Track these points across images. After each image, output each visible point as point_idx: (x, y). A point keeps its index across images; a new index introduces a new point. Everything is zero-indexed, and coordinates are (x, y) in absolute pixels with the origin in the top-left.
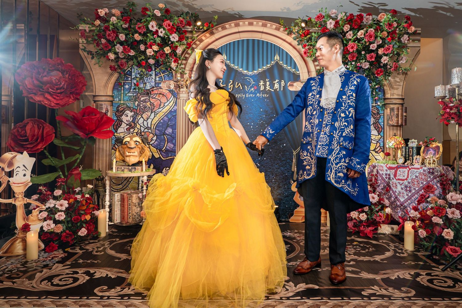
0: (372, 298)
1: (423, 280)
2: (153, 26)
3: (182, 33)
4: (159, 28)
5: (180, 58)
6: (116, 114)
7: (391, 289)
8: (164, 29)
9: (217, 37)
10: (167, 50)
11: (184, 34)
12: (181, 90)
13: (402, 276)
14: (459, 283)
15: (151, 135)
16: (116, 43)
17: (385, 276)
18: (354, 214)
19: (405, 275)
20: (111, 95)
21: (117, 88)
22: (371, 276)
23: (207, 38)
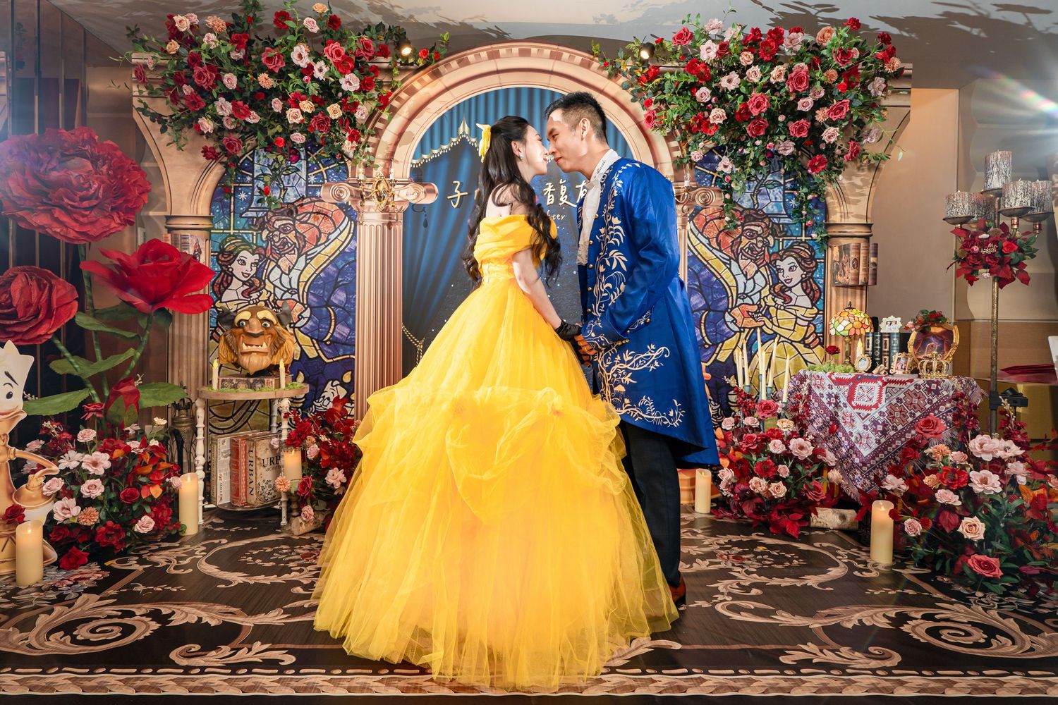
0: (803, 671)
1: (917, 629)
2: (300, 56)
3: (368, 73)
4: (315, 61)
5: (363, 131)
6: (218, 260)
7: (845, 651)
8: (327, 63)
9: (448, 84)
10: (334, 111)
11: (373, 75)
12: (367, 203)
13: (867, 620)
14: (998, 636)
15: (299, 307)
16: (218, 94)
17: (831, 622)
18: (758, 484)
19: (876, 618)
20: (207, 214)
21: (221, 201)
22: (800, 622)
23: (425, 86)
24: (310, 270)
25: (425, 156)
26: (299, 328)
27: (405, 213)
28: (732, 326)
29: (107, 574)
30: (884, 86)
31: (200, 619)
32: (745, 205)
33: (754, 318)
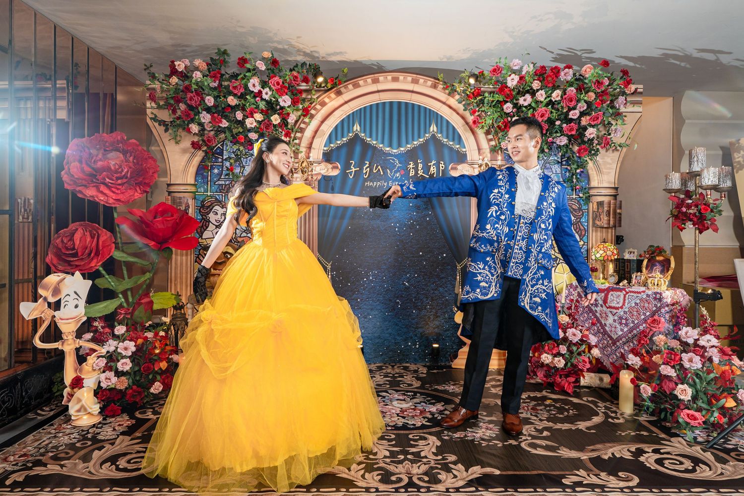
0: (577, 489)
1: (649, 460)
2: (254, 85)
4: (263, 88)
5: (292, 129)
6: (200, 211)
7: (603, 475)
8: (270, 89)
9: (347, 99)
10: (276, 119)
11: (299, 94)
12: (295, 175)
13: (617, 453)
14: (700, 465)
16: (202, 109)
17: (594, 455)
18: (546, 358)
19: (623, 452)
20: (193, 183)
21: (202, 174)
22: (574, 455)
23: (332, 101)
25: (332, 145)
27: (319, 181)
29: (134, 421)
30: (625, 102)
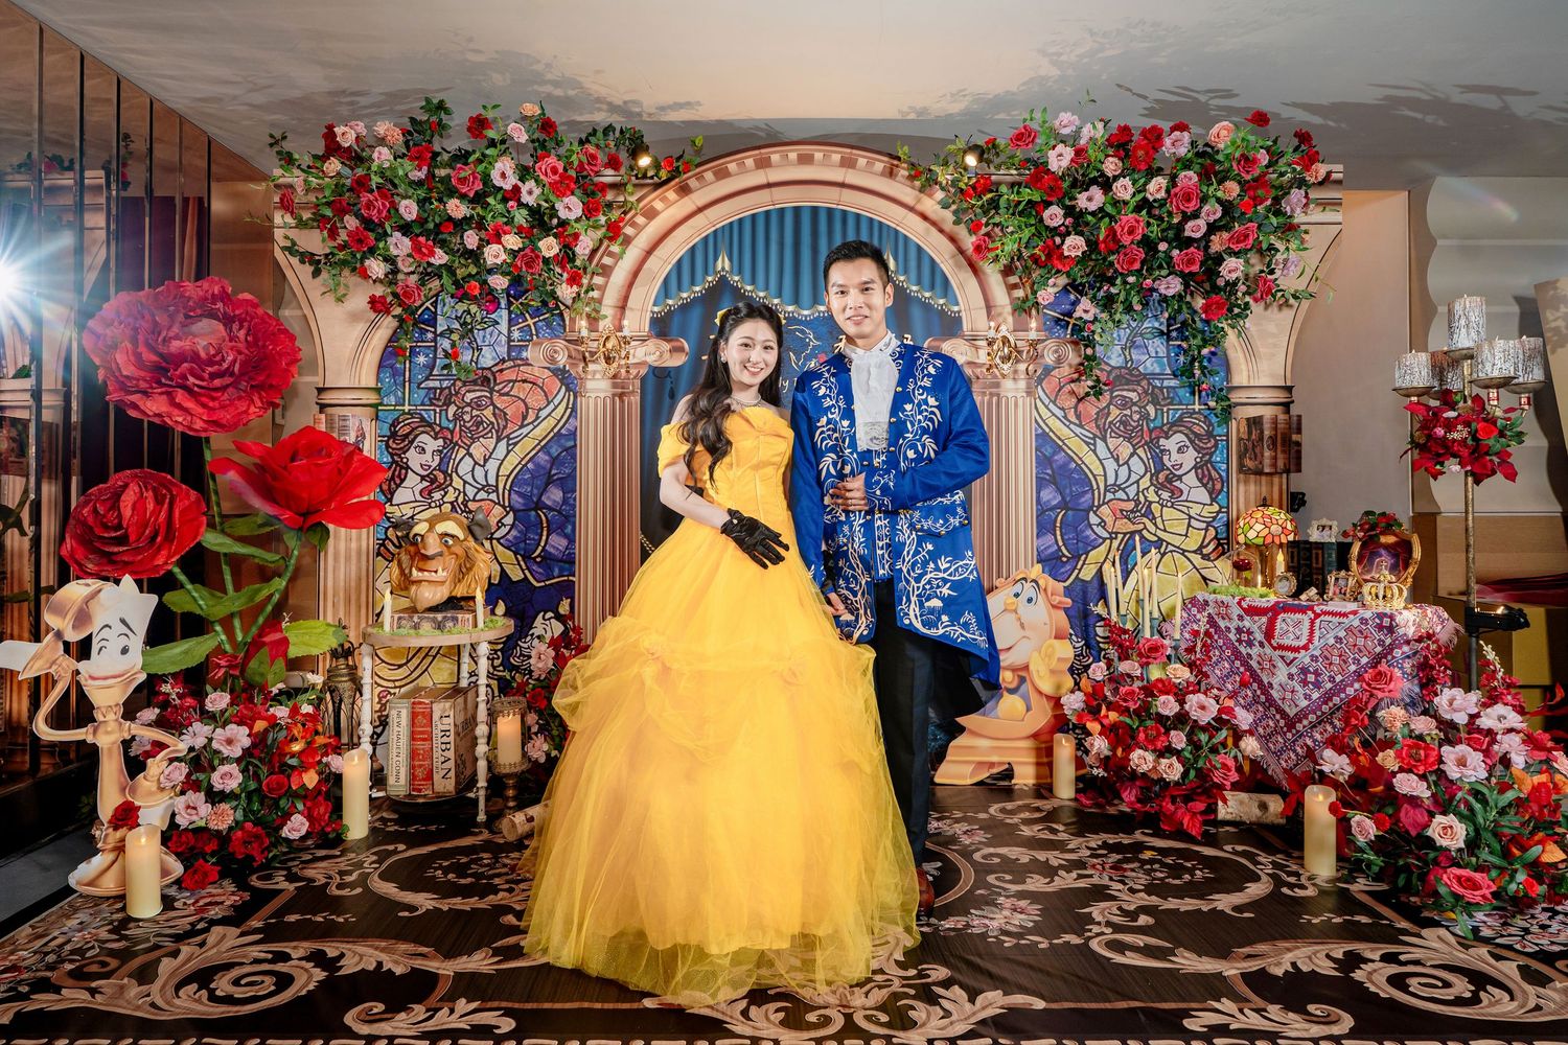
0: (1217, 1041)
1: (1375, 977)
2: (503, 175)
3: (593, 193)
4: (522, 179)
5: (585, 269)
6: (388, 446)
7: (1274, 1010)
8: (538, 182)
9: (701, 203)
10: (549, 247)
11: (600, 194)
12: (592, 367)
13: (1305, 964)
14: (1489, 988)
15: (498, 510)
16: (392, 227)
17: (1253, 966)
18: (1142, 760)
19: (1316, 960)
20: (373, 385)
21: (392, 367)
22: (1209, 967)
23: (669, 206)
24: (513, 460)
25: (670, 302)
26: (498, 540)
27: (643, 380)
28: (1099, 530)
29: (247, 896)
30: (1304, 201)
31: (380, 964)
32: (1113, 363)
33: (1129, 519)
